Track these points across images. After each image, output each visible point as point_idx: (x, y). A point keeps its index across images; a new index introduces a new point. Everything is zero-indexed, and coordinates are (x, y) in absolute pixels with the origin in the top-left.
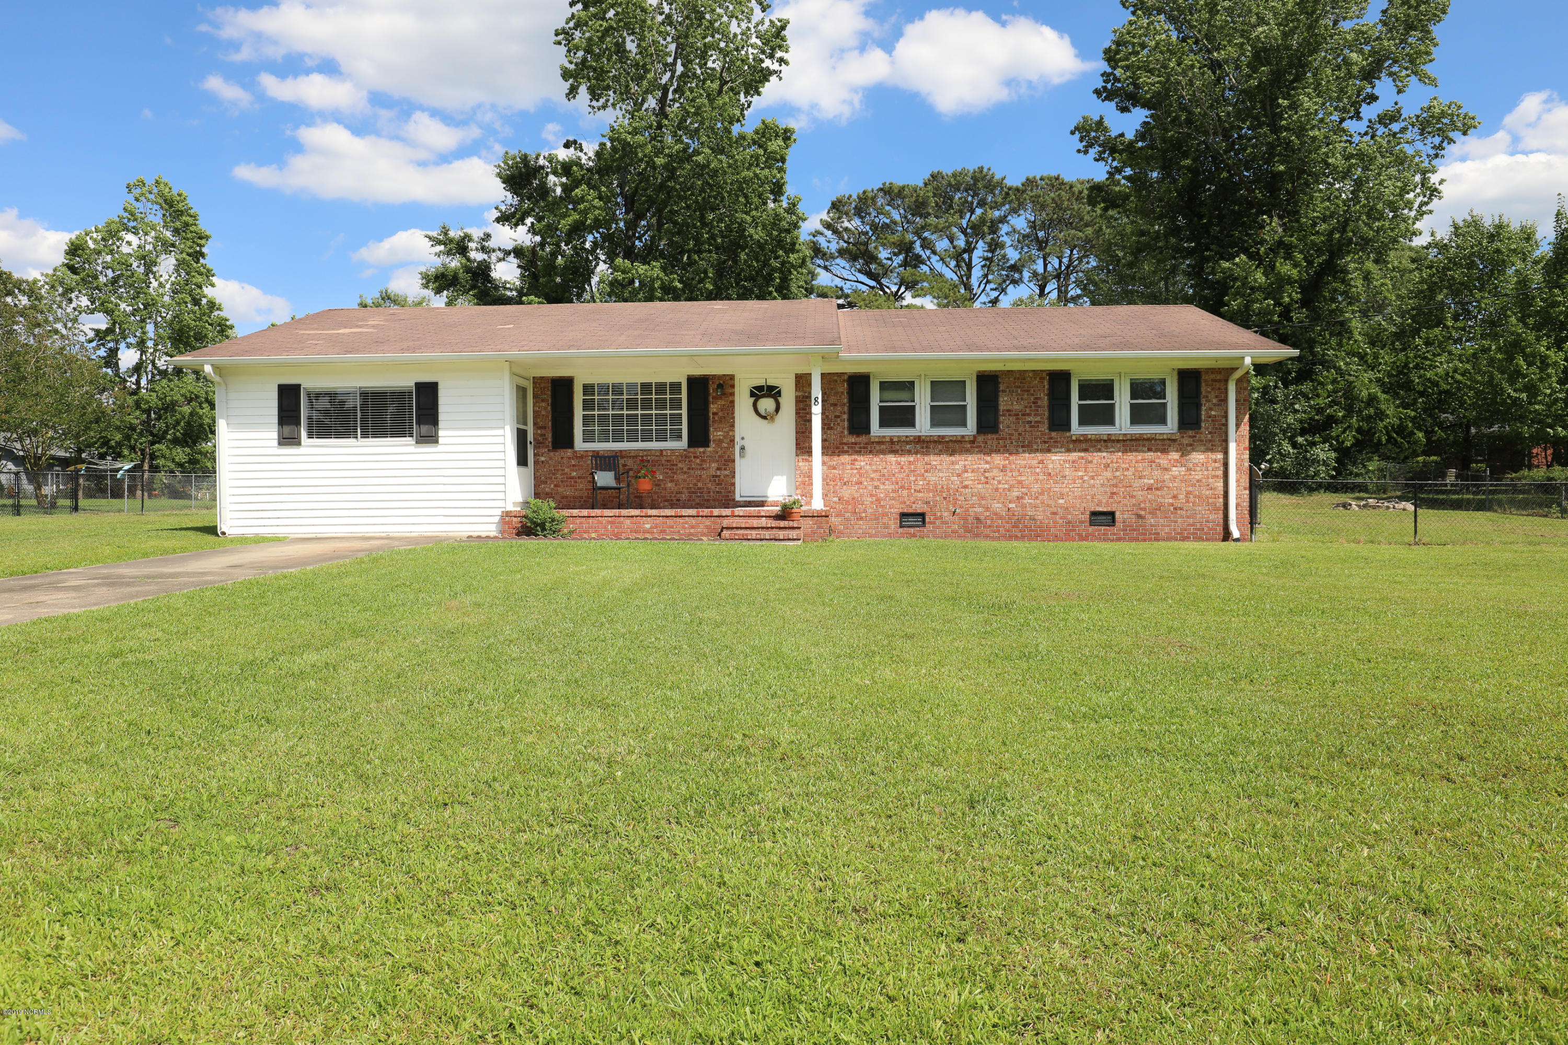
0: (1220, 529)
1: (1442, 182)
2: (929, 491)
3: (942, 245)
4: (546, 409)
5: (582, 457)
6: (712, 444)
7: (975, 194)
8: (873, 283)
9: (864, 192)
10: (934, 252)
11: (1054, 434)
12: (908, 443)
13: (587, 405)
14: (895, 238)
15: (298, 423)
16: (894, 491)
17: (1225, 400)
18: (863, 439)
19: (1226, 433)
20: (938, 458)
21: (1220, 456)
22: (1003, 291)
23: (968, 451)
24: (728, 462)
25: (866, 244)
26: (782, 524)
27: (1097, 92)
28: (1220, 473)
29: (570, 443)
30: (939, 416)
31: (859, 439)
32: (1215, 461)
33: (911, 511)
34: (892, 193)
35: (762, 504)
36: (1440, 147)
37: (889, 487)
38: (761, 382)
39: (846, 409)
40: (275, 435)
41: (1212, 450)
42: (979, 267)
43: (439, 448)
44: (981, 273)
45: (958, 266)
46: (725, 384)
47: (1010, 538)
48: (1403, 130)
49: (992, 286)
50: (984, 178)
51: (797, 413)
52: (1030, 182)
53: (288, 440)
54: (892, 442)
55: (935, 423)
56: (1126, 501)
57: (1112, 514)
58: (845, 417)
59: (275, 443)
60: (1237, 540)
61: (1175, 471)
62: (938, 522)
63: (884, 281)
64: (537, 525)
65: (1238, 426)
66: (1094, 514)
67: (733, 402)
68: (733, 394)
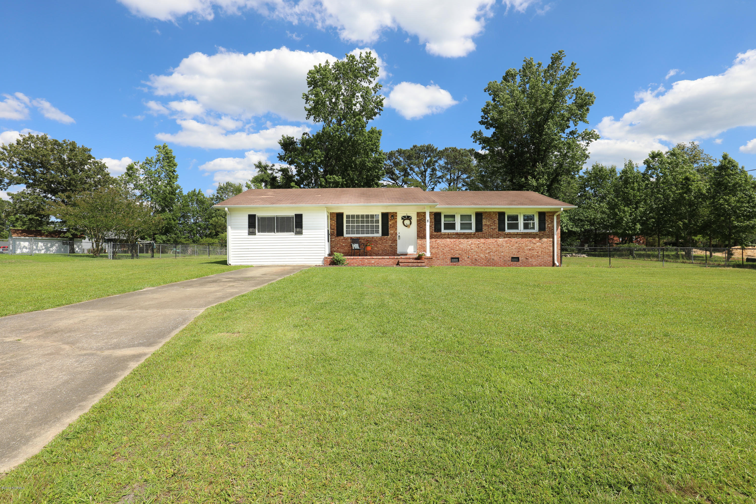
0: (551, 263)
1: (589, 153)
2: (460, 250)
3: (416, 169)
4: (334, 223)
5: (346, 239)
6: (390, 235)
7: (427, 153)
8: (393, 182)
9: (391, 151)
10: (414, 172)
11: (500, 232)
12: (453, 235)
13: (348, 222)
14: (401, 167)
15: (255, 228)
16: (449, 250)
17: (553, 222)
18: (439, 233)
19: (553, 232)
20: (463, 240)
21: (551, 239)
22: (436, 185)
23: (473, 238)
24: (395, 241)
25: (392, 168)
26: (419, 261)
27: (480, 122)
28: (551, 245)
29: (342, 235)
30: (463, 226)
31: (438, 234)
32: (550, 241)
33: (454, 257)
34: (400, 152)
35: (406, 255)
36: (588, 143)
37: (447, 249)
38: (405, 215)
39: (433, 224)
40: (247, 231)
41: (549, 238)
42: (428, 177)
43: (303, 236)
44: (429, 179)
45: (422, 176)
46: (394, 215)
47: (486, 266)
48: (577, 137)
49: (432, 183)
50: (430, 148)
51: (417, 225)
52: (446, 149)
53: (252, 233)
54: (448, 234)
55: (461, 229)
56: (522, 254)
57: (518, 258)
58: (433, 226)
59: (247, 234)
60: (558, 266)
61: (538, 244)
62: (463, 261)
63: (397, 181)
64: (338, 261)
65: (557, 230)
66: (512, 258)
67: (396, 221)
68: (396, 219)
